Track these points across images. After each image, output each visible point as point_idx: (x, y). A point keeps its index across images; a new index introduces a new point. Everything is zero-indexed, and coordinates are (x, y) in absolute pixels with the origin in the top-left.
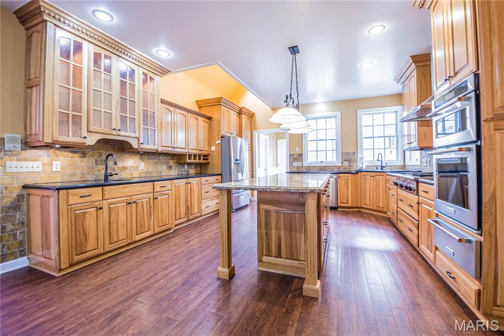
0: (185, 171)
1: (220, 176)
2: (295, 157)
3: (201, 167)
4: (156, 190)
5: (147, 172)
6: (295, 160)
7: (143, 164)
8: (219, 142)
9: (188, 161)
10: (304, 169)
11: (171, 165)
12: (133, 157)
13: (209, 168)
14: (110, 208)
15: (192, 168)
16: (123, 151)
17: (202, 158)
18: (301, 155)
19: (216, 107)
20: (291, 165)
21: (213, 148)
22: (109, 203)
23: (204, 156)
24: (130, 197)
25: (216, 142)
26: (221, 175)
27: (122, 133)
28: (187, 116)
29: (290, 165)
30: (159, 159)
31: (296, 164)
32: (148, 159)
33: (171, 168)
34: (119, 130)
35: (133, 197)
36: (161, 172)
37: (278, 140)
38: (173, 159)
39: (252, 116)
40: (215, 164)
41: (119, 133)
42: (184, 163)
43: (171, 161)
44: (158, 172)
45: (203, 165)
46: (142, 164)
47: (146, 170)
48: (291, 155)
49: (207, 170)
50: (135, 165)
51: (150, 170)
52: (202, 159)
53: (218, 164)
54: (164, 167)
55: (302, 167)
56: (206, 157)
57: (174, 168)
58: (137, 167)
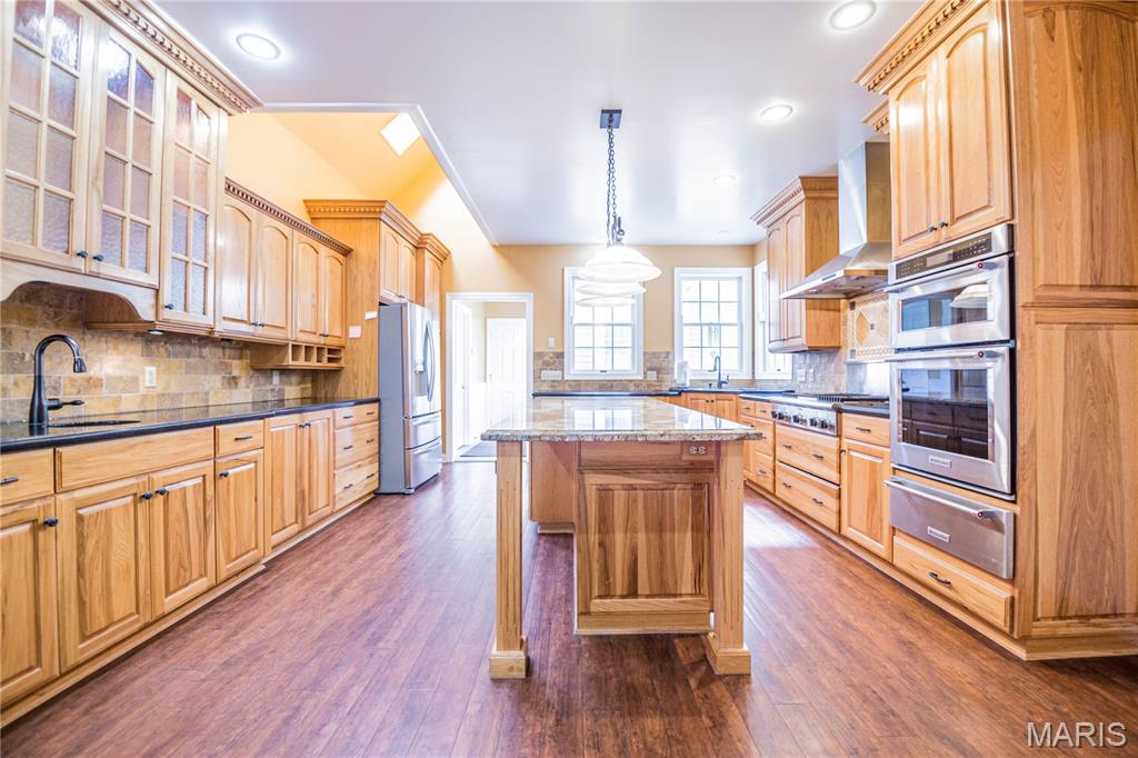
0: (273, 390)
1: (376, 405)
2: (547, 358)
3: (314, 381)
4: (222, 451)
5: (164, 395)
6: (547, 365)
7: (154, 369)
8: (374, 315)
9: (291, 362)
10: (567, 388)
11: (235, 373)
12: (122, 347)
13: (342, 385)
14: (80, 519)
15: (291, 384)
16: (88, 329)
17: (326, 355)
18: (560, 355)
19: (365, 224)
20: (537, 377)
21: (355, 332)
22: (77, 501)
23: (330, 351)
24: (145, 478)
25: (363, 316)
26: (377, 400)
27: (107, 268)
28: (289, 237)
29: (534, 378)
30: (201, 357)
31: (549, 375)
32: (169, 356)
33: (236, 384)
34: (98, 258)
35: (154, 476)
36: (207, 394)
37: (488, 320)
38: (241, 358)
39: (443, 257)
40: (361, 372)
41: (94, 266)
42: (272, 370)
43: (236, 363)
44: (197, 393)
45: (321, 378)
46: (150, 370)
47: (159, 390)
48: (538, 355)
49: (335, 388)
50: (126, 373)
51: (174, 388)
52: (325, 360)
53: (369, 374)
54: (216, 381)
55: (563, 381)
56: (334, 353)
57: (242, 383)
58: (135, 380)
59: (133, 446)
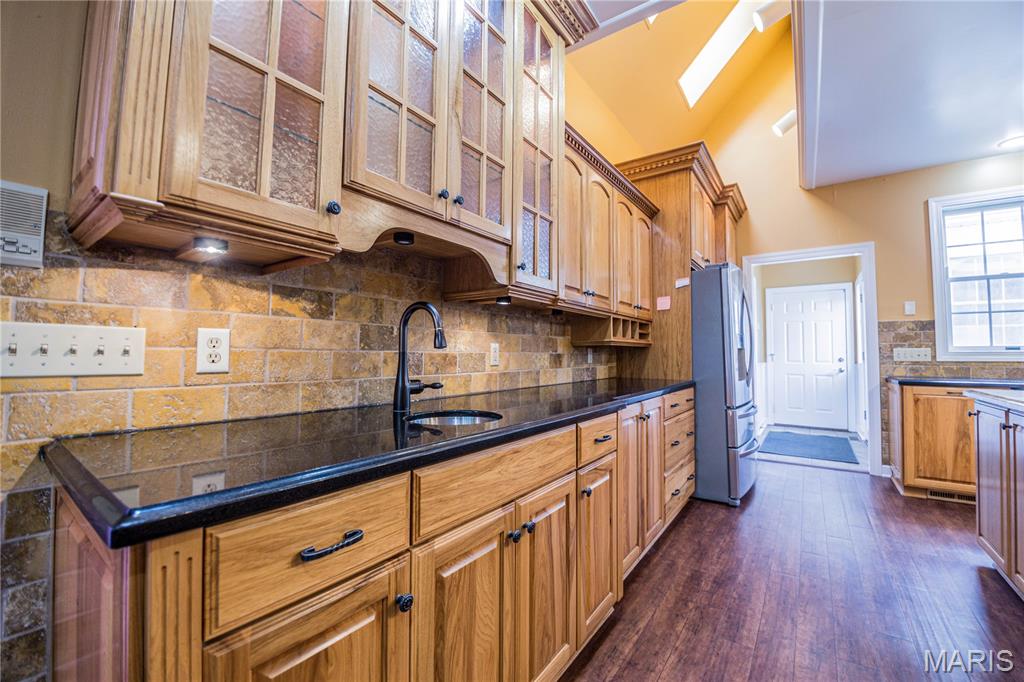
0: (588, 369)
1: (692, 389)
2: (902, 330)
4: (584, 459)
5: (505, 374)
6: (904, 340)
7: (497, 345)
8: (686, 281)
9: (612, 339)
10: (941, 372)
11: (560, 351)
12: (472, 321)
13: (649, 364)
14: (440, 583)
15: (601, 363)
16: (446, 301)
17: (638, 331)
19: (672, 179)
20: (885, 356)
21: (664, 303)
22: (433, 555)
23: (642, 326)
24: (511, 508)
25: (672, 284)
26: (692, 385)
27: (467, 218)
28: (610, 195)
29: (882, 357)
30: (534, 332)
31: (904, 354)
32: (509, 332)
33: (560, 362)
34: (457, 201)
35: (522, 502)
36: (538, 373)
37: (767, 290)
38: (563, 334)
40: (672, 351)
42: (588, 347)
43: (560, 339)
44: (531, 372)
45: (627, 355)
46: (495, 346)
47: (501, 369)
48: (885, 327)
49: (641, 369)
50: (475, 350)
51: (513, 368)
52: (637, 336)
53: (681, 352)
54: (543, 359)
55: (934, 362)
56: (644, 325)
57: (565, 361)
58: (482, 357)
59: (499, 460)
